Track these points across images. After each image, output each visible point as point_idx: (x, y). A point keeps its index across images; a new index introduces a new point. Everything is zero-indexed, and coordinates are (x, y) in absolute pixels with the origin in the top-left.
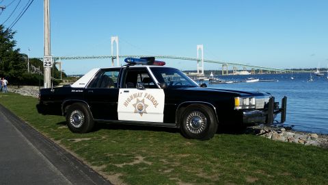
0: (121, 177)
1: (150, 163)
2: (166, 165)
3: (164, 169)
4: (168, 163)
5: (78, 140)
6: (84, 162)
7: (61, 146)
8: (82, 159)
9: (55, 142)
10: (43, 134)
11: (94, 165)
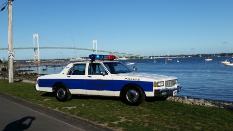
0: (124, 130)
1: (131, 121)
2: (142, 122)
3: (144, 124)
4: (141, 120)
5: (69, 108)
6: (91, 122)
7: (62, 112)
8: (87, 120)
9: (55, 110)
10: (39, 105)
11: (99, 123)
